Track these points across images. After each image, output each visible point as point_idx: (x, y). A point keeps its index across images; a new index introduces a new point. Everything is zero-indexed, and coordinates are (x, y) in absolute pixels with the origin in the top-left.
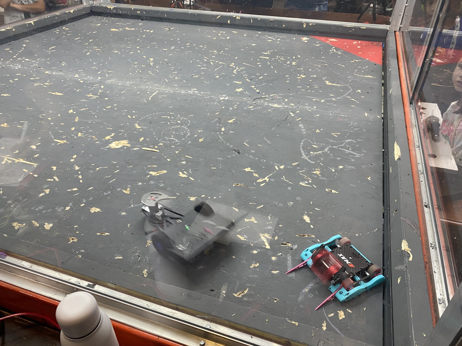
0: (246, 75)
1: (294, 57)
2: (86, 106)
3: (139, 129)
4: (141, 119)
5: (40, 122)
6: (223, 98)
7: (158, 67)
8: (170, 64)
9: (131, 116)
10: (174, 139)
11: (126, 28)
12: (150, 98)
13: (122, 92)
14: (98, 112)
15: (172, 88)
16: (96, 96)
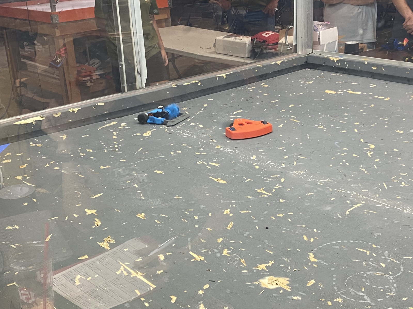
2: (250, 206)
3: (314, 262)
4: (323, 246)
5: (183, 220)
7: (379, 160)
8: (400, 159)
9: (307, 238)
10: (365, 295)
11: (349, 91)
12: (349, 212)
13: (309, 193)
14: (262, 220)
15: (389, 201)
16: (269, 193)
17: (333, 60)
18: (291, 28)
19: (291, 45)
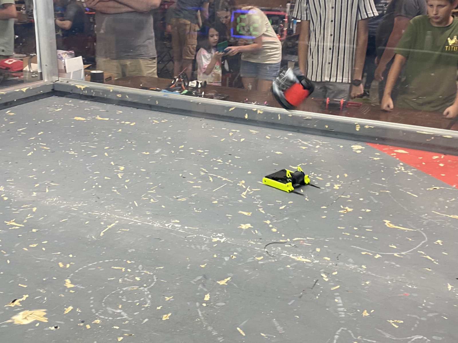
0: (259, 202)
1: (338, 177)
3: (71, 288)
4: (79, 270)
6: (218, 239)
7: (129, 180)
8: (147, 178)
9: (63, 265)
10: (122, 312)
11: (97, 117)
12: (103, 233)
13: (63, 219)
14: (14, 253)
15: (140, 217)
16: (20, 224)
17: (80, 88)
18: (34, 56)
19: (36, 72)
